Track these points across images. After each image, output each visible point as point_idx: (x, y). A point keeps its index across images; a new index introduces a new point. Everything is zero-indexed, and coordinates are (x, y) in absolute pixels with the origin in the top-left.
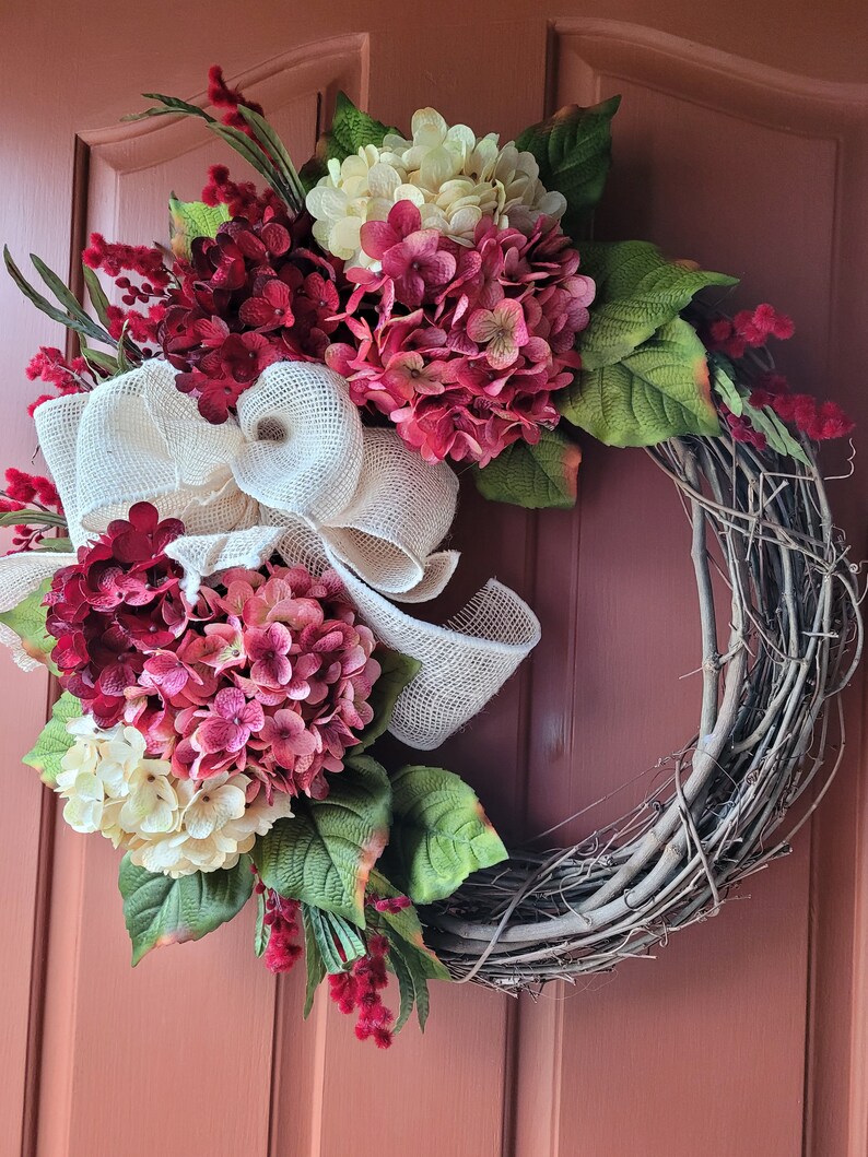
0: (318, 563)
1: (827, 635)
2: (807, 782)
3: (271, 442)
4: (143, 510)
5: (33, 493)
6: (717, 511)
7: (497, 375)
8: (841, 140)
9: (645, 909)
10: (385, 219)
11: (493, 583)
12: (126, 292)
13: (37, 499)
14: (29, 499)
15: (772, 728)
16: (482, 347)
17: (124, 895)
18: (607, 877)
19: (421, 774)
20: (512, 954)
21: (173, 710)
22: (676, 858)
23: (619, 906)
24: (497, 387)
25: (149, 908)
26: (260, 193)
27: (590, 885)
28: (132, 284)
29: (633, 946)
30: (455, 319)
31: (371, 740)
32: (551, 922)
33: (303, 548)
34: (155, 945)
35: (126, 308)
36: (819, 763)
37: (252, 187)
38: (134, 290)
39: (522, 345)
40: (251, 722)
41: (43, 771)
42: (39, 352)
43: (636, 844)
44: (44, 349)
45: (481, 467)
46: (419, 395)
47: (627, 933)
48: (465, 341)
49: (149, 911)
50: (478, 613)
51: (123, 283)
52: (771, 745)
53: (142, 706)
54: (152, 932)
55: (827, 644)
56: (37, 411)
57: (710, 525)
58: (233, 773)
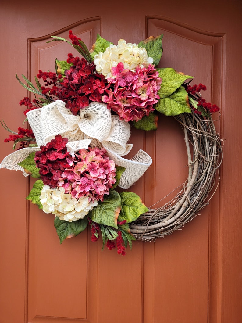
0: (99, 146)
1: (215, 155)
2: (212, 189)
3: (87, 119)
4: (58, 136)
5: (25, 133)
6: (191, 129)
7: (143, 102)
8: (213, 46)
9: (179, 219)
10: (116, 67)
11: (141, 150)
12: (46, 83)
13: (26, 134)
14: (24, 135)
15: (204, 177)
16: (139, 95)
17: (56, 228)
18: (170, 213)
19: (127, 194)
20: (149, 232)
21: (71, 182)
22: (185, 208)
23: (173, 219)
24: (143, 105)
25: (63, 230)
26: (80, 59)
27: (166, 215)
28: (47, 81)
29: (177, 227)
30: (133, 89)
31: (115, 186)
32: (158, 224)
33: (95, 143)
34: (66, 239)
35: (46, 87)
36: (214, 183)
37: (79, 58)
38: (48, 83)
39: (148, 94)
40: (90, 184)
41: (32, 201)
42: (24, 98)
43: (176, 205)
44: (25, 98)
45: (136, 122)
46: (125, 106)
47: (175, 225)
48: (136, 94)
49: (63, 231)
50: (137, 158)
51: (45, 81)
52: (205, 180)
53: (63, 182)
54: (65, 236)
55: (215, 157)
56: (27, 114)
57: (189, 133)
58: (85, 196)
